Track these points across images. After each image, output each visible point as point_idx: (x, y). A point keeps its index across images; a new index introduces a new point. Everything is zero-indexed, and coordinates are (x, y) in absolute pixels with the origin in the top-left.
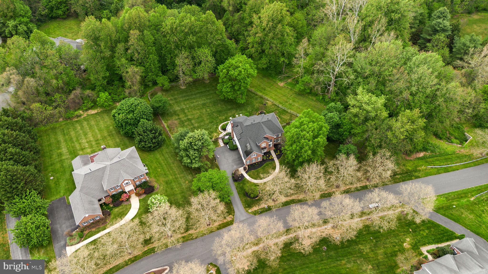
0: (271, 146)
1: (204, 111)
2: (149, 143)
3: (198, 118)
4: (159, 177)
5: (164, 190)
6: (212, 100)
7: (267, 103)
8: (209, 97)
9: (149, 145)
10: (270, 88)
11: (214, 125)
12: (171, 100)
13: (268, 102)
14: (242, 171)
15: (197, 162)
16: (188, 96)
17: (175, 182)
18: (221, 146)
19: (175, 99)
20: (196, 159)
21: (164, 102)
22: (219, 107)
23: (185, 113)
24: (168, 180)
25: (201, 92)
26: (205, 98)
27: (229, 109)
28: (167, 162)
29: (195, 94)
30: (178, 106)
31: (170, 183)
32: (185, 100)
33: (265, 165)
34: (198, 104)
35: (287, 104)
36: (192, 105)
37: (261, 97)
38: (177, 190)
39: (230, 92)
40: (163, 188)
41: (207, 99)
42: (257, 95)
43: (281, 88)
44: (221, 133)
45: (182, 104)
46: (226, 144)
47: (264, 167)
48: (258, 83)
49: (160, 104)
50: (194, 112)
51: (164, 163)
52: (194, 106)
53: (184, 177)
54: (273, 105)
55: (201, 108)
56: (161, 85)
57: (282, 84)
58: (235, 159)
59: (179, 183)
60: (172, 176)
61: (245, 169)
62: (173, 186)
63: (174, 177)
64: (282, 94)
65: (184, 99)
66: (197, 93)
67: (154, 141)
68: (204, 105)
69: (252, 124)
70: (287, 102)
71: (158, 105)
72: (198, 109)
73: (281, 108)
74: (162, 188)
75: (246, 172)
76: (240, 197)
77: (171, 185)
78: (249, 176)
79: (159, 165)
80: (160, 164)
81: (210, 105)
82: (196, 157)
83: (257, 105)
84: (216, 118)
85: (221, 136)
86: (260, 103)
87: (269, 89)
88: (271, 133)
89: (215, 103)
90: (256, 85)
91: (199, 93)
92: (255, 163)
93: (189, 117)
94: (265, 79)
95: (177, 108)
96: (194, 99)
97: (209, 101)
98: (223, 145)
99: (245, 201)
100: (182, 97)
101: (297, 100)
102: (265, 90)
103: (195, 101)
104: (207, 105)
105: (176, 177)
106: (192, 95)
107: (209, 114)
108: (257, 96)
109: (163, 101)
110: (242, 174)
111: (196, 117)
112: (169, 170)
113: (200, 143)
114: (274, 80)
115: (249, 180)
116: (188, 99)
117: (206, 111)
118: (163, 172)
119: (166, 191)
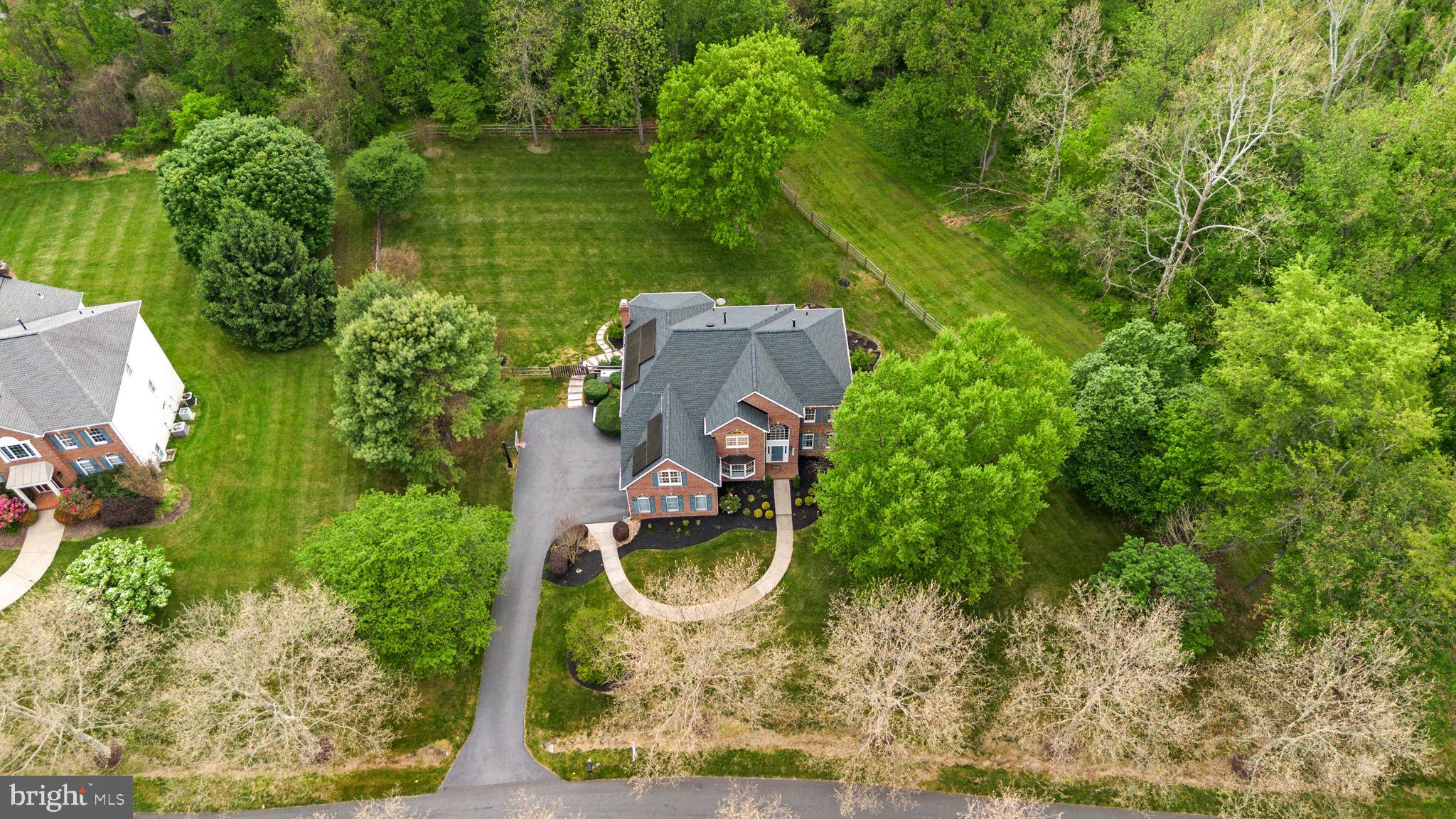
0: (786, 459)
1: (576, 249)
2: (247, 311)
3: (530, 273)
4: (216, 465)
5: (198, 529)
6: (629, 218)
7: (857, 278)
8: (620, 206)
9: (241, 321)
10: (897, 224)
11: (584, 313)
12: (466, 182)
13: (861, 274)
14: (601, 536)
15: (382, 439)
16: (535, 182)
17: (271, 504)
18: (570, 404)
19: (483, 183)
20: (380, 424)
21: (401, 171)
22: (643, 251)
23: (492, 243)
24: (247, 492)
25: (599, 181)
26: (602, 207)
27: (682, 269)
28: (295, 416)
29: (570, 183)
30: (480, 212)
31: (245, 508)
32: (520, 196)
33: (721, 538)
34: (560, 222)
35: (948, 302)
36: (538, 219)
37: (842, 252)
38: (259, 544)
39: (685, 184)
40: (205, 518)
41: (609, 210)
42: (828, 239)
43: (946, 236)
44: (599, 351)
45: (499, 206)
46: (592, 400)
47: (715, 547)
48: (857, 196)
49: (380, 175)
50: (531, 247)
51: (282, 411)
52: (541, 225)
53: (325, 494)
54: (878, 291)
55: (566, 239)
56: (441, 116)
57: (952, 220)
58: (600, 478)
59: (283, 518)
60: (275, 475)
61: (620, 532)
62: (251, 522)
63: (279, 486)
64: (939, 258)
65: (517, 189)
66: (580, 181)
67: (268, 307)
68: (586, 227)
69: (710, 331)
70: (948, 294)
71: (368, 176)
72: (555, 239)
73: (911, 314)
74: (197, 516)
75: (622, 552)
76: (532, 665)
77: (247, 515)
78: (629, 571)
79: (253, 417)
80: (259, 412)
81: (611, 236)
82: (384, 415)
83: (810, 276)
84: (610, 288)
85: (592, 362)
86: (826, 271)
87: (893, 229)
88: (786, 391)
89: (632, 233)
90: (842, 200)
91: (589, 181)
92: (678, 520)
93: (499, 260)
94: (893, 189)
95: (469, 216)
96: (558, 198)
97: (612, 219)
98: (580, 403)
99: (550, 688)
100: (514, 182)
101: (996, 295)
102: (871, 227)
103: (555, 206)
104: (600, 233)
105: (293, 485)
106: (557, 182)
107: (587, 265)
108: (826, 245)
109: (396, 166)
110: (597, 554)
111: (527, 267)
112: (283, 447)
113: (411, 355)
114: (930, 200)
115: (618, 590)
116: (531, 195)
117: (583, 253)
118: (247, 450)
119: (207, 537)
